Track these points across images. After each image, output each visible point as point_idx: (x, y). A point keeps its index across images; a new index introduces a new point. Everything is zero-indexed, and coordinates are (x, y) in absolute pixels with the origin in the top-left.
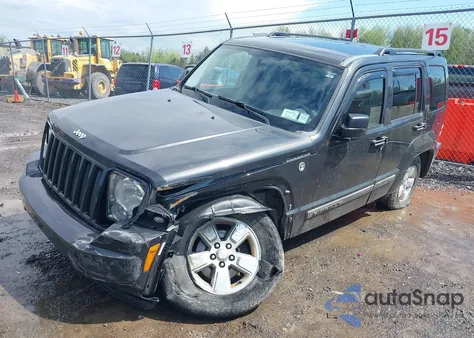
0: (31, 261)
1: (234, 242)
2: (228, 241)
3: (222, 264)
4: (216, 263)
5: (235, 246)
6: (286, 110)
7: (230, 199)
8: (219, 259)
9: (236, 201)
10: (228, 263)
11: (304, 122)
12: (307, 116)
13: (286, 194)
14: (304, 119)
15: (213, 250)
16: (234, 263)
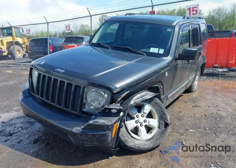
0: (36, 142)
1: (145, 113)
2: (142, 113)
3: (141, 125)
4: (139, 125)
5: (145, 115)
6: (151, 48)
7: (140, 94)
8: (140, 123)
9: (142, 94)
10: (144, 124)
11: (162, 53)
12: (163, 50)
13: (161, 88)
14: (162, 51)
15: (136, 119)
16: (147, 123)
